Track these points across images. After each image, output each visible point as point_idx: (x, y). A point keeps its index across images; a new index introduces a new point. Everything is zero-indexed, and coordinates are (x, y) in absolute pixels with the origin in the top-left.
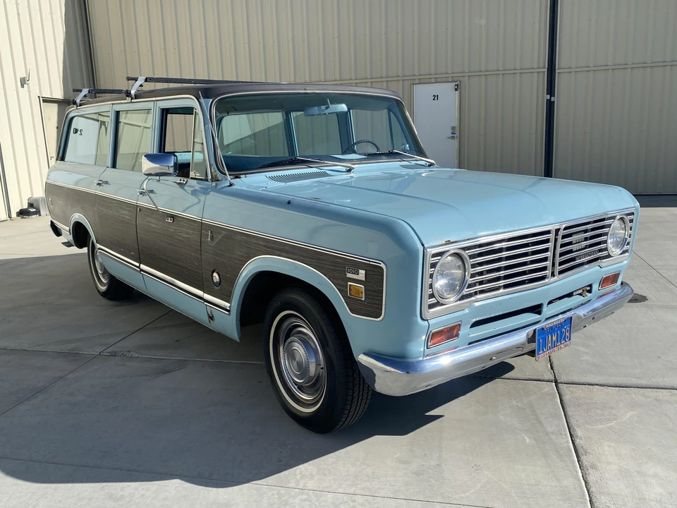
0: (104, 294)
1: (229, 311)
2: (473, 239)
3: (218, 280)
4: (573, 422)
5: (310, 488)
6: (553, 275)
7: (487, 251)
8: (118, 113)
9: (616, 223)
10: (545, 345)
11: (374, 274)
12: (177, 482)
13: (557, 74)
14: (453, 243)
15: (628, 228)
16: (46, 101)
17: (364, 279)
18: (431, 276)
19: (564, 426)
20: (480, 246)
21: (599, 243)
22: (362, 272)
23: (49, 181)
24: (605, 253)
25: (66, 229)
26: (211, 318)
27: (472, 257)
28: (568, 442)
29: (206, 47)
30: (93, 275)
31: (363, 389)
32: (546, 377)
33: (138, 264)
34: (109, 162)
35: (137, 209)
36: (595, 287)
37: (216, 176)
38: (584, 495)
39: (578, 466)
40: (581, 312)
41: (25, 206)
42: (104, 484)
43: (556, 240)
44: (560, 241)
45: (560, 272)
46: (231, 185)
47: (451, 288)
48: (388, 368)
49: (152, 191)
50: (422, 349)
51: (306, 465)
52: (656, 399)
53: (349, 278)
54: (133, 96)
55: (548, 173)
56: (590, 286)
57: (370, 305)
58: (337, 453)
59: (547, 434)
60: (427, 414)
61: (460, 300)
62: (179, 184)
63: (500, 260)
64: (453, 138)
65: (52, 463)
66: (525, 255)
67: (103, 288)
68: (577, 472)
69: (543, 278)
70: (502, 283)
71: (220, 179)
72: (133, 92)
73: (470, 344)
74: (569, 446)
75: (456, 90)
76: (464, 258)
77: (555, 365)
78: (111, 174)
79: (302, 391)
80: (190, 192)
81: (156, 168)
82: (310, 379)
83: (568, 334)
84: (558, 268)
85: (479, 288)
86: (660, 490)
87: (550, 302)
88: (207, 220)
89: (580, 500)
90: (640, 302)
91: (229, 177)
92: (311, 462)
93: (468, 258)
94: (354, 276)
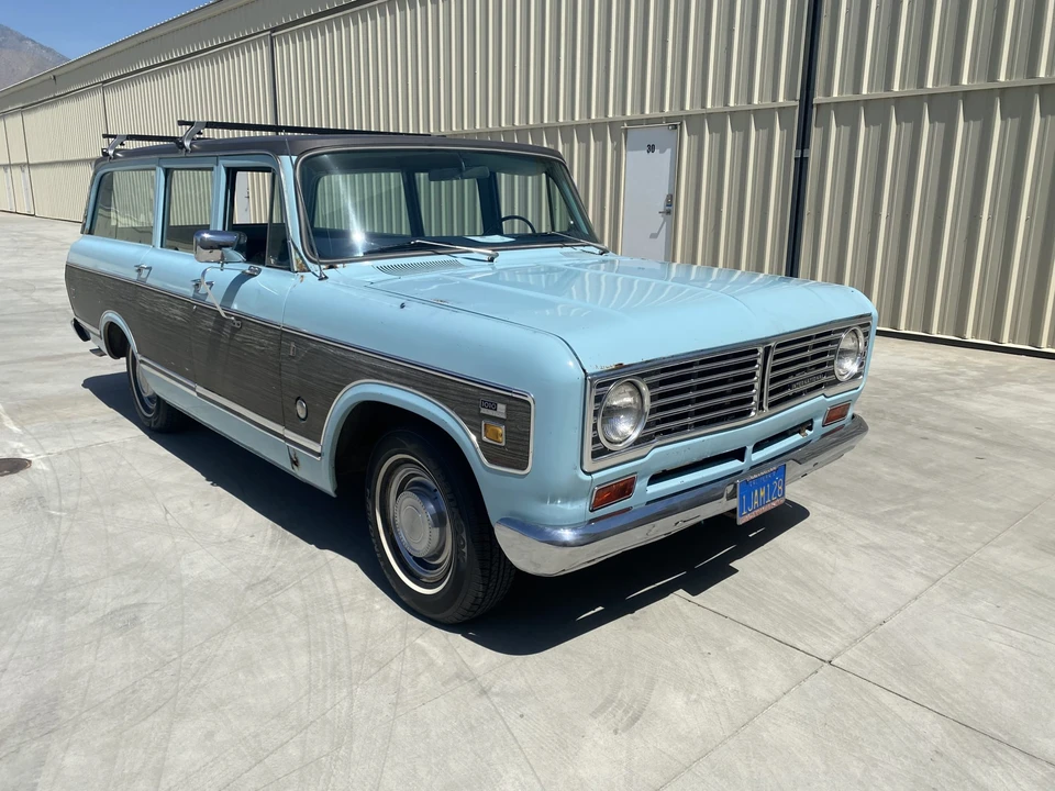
1: (319, 455)
2: (653, 361)
6: (761, 408)
8: (166, 171)
9: (846, 337)
10: (749, 503)
11: (518, 409)
14: (626, 367)
17: (504, 417)
18: (596, 414)
21: (822, 365)
22: (501, 408)
23: (71, 263)
24: (831, 378)
25: (95, 331)
26: (295, 463)
27: (651, 386)
34: (155, 239)
36: (818, 422)
37: (302, 264)
43: (765, 361)
44: (771, 363)
45: (772, 405)
46: (322, 278)
49: (211, 285)
53: (484, 415)
56: (811, 421)
57: (513, 453)
61: (635, 444)
62: (250, 274)
67: (149, 417)
69: (747, 413)
70: (690, 421)
71: (308, 268)
72: (187, 144)
73: (648, 503)
76: (641, 388)
83: (780, 488)
84: (767, 400)
85: (661, 428)
87: (756, 448)
88: (290, 328)
91: (320, 267)
93: (646, 388)
94: (490, 413)
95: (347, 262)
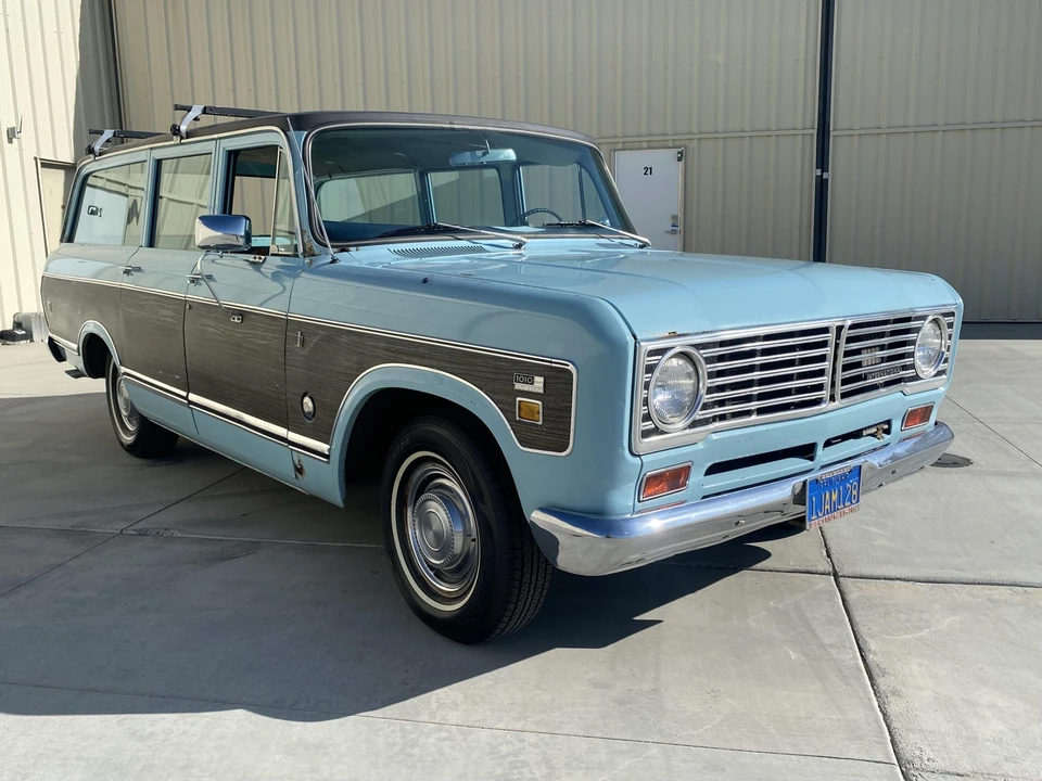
0: (130, 449)
1: (327, 457)
2: (711, 332)
3: (311, 409)
4: (863, 630)
5: (453, 722)
6: (832, 398)
7: (732, 352)
8: (159, 163)
9: (927, 326)
10: (820, 506)
11: (558, 381)
12: (240, 713)
13: (831, 138)
14: (679, 336)
15: (945, 336)
16: (47, 164)
17: (541, 391)
18: (647, 386)
19: (848, 634)
20: (723, 344)
21: (902, 356)
22: (539, 381)
23: (48, 274)
24: (910, 373)
25: (72, 347)
26: (299, 470)
27: (709, 360)
28: (857, 659)
29: (298, 88)
30: (113, 419)
31: (538, 571)
32: (821, 568)
33: (184, 394)
34: (144, 240)
35: (185, 306)
36: (896, 425)
37: (311, 249)
38: (882, 732)
39: (872, 692)
40: (876, 460)
41: (9, 327)
42: (123, 716)
43: (837, 346)
44: (843, 347)
45: (844, 395)
46: (334, 261)
47: (677, 407)
48: (578, 530)
49: (210, 277)
50: (631, 504)
51: (446, 689)
52: (990, 600)
53: (519, 391)
54: (184, 135)
55: (819, 256)
56: (889, 422)
57: (551, 433)
58: (495, 672)
59: (823, 646)
60: (636, 618)
61: (690, 427)
62: (252, 263)
63: (751, 369)
64: (674, 232)
65: (41, 686)
66: (790, 363)
67: (129, 439)
68: (870, 699)
69: (817, 402)
70: (754, 405)
71: (316, 252)
72: (183, 128)
73: (704, 497)
74: (857, 664)
75: (679, 159)
76: (697, 363)
77: (833, 551)
78: (146, 257)
79: (442, 580)
80: (270, 276)
81: (217, 236)
82: (455, 557)
83: (855, 493)
84: (840, 389)
85: (718, 410)
86: (1001, 727)
87: (828, 443)
88: (295, 316)
89: (876, 739)
90: (961, 466)
91: (331, 250)
92: (455, 685)
93: (703, 362)
94: (526, 387)
95: (360, 245)
